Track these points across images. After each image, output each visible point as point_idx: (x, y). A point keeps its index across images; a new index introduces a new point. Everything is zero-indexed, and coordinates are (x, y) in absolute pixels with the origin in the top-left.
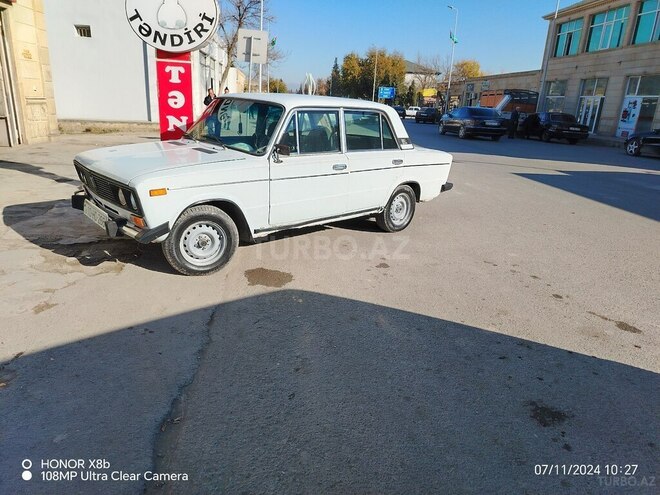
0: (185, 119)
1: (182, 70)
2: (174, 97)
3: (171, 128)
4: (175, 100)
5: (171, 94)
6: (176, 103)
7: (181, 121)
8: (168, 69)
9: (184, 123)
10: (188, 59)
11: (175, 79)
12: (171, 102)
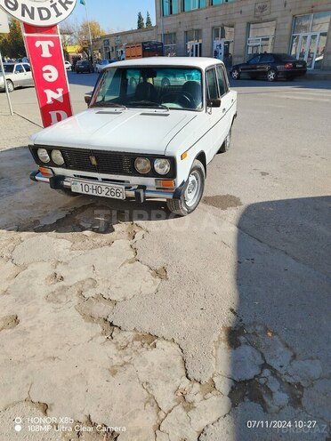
0: (60, 90)
1: (52, 44)
2: (48, 71)
3: (49, 101)
4: (49, 74)
5: (45, 69)
6: (50, 77)
7: (57, 93)
8: (38, 44)
9: (60, 95)
10: (55, 32)
11: (46, 54)
12: (46, 76)
